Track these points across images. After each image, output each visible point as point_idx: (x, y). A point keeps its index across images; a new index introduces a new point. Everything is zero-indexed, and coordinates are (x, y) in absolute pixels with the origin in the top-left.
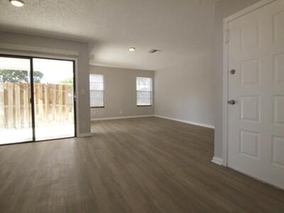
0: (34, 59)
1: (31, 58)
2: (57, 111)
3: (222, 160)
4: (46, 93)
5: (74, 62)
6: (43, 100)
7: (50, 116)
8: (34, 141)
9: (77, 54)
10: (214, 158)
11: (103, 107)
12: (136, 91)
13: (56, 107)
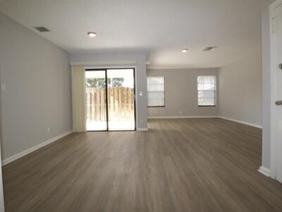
0: (108, 71)
1: (106, 70)
2: (128, 109)
3: (269, 171)
4: (120, 95)
5: (134, 69)
6: (118, 100)
7: (123, 113)
8: (107, 130)
9: (135, 62)
10: (261, 167)
11: (164, 106)
12: (198, 91)
13: (127, 106)
